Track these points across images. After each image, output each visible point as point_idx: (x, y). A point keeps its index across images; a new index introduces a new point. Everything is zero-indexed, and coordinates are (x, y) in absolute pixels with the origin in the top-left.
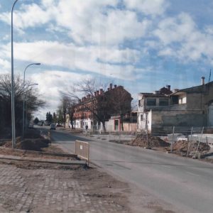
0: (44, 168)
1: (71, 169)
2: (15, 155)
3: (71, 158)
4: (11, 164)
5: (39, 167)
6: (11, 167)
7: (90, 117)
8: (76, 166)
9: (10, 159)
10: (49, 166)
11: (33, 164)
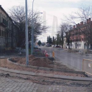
0: (58, 84)
1: (83, 86)
2: (30, 71)
3: (79, 75)
4: (27, 79)
5: (52, 83)
6: (28, 82)
7: (83, 40)
8: (87, 83)
9: (26, 75)
10: (61, 82)
11: (46, 79)
